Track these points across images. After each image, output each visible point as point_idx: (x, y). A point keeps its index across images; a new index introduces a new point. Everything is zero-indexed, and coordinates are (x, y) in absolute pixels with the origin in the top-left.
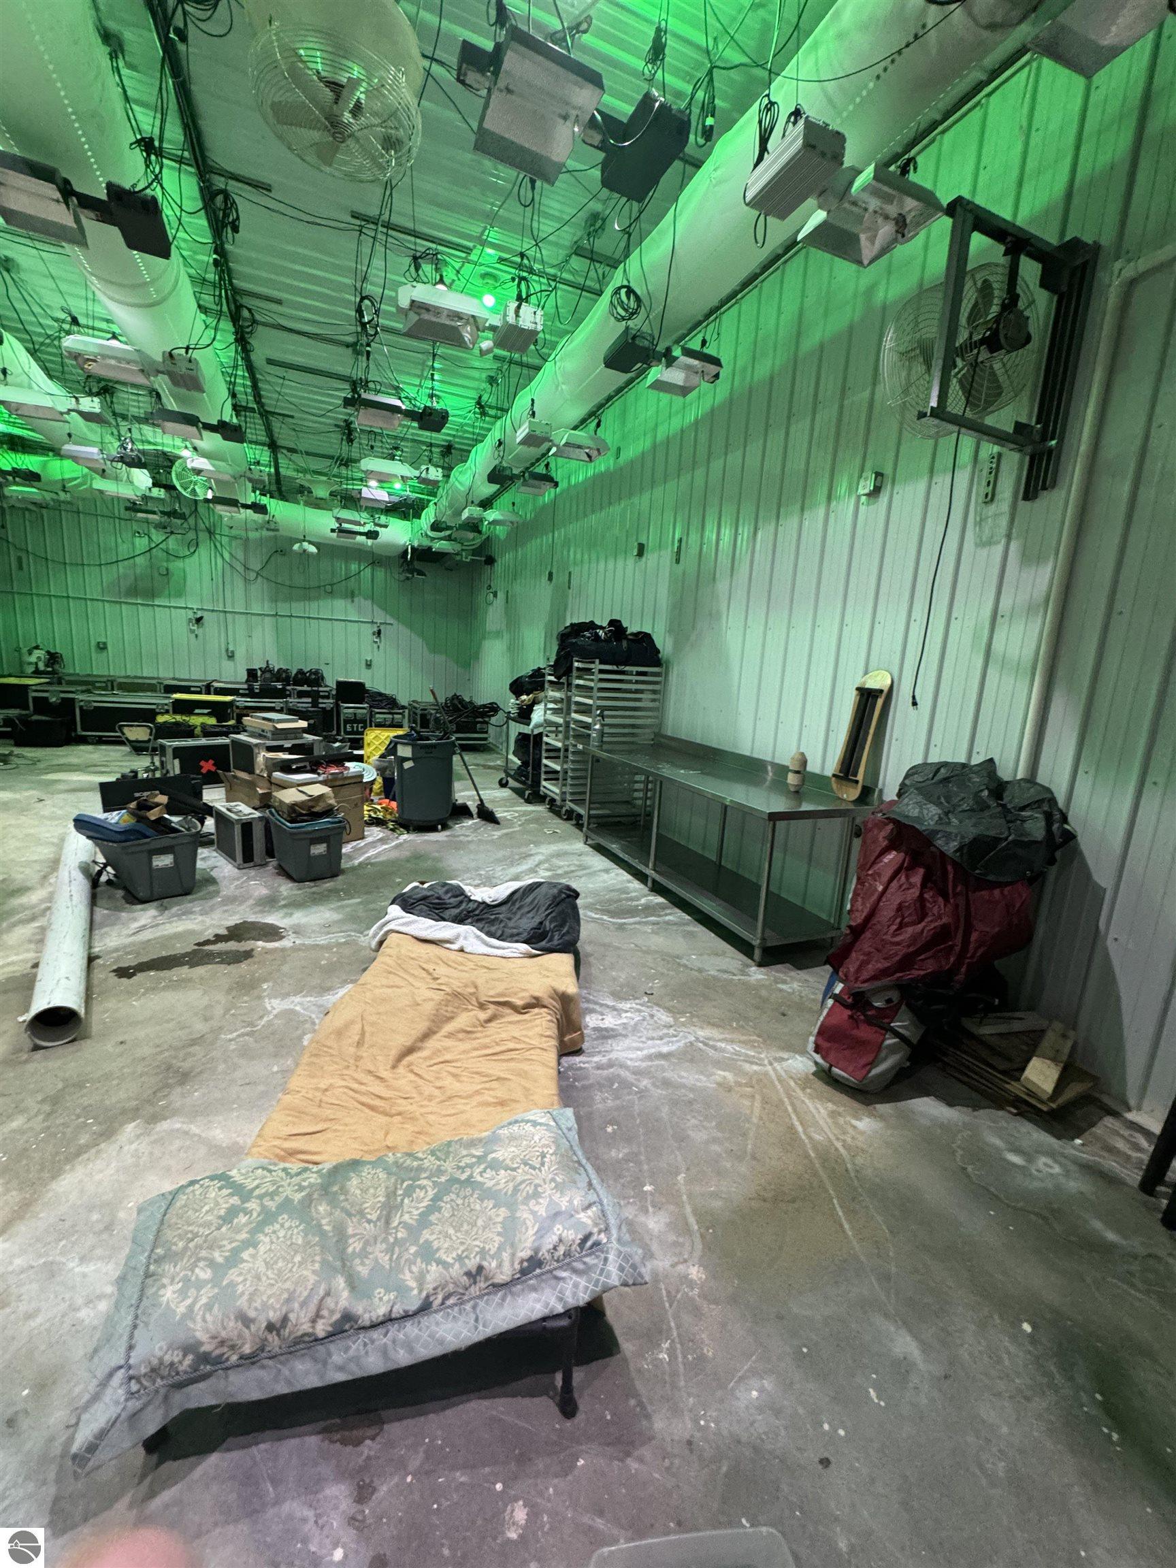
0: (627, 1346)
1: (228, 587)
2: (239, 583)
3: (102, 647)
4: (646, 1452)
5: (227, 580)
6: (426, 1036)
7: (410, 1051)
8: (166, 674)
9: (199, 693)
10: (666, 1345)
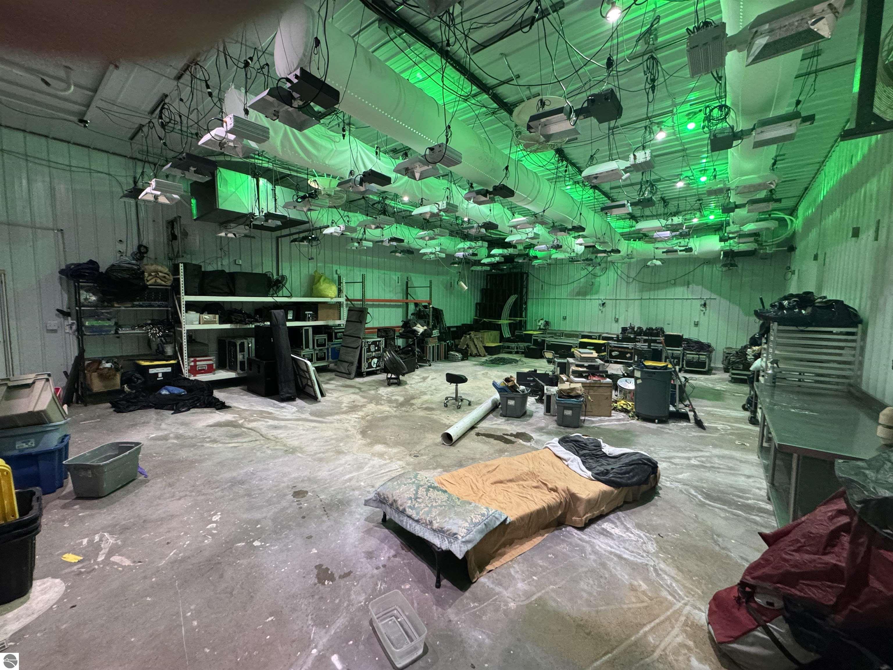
0: (467, 594)
1: (618, 287)
2: (624, 284)
3: (565, 318)
4: (440, 609)
5: (619, 284)
6: (511, 481)
7: (501, 482)
8: (586, 329)
9: (596, 339)
10: (476, 604)
